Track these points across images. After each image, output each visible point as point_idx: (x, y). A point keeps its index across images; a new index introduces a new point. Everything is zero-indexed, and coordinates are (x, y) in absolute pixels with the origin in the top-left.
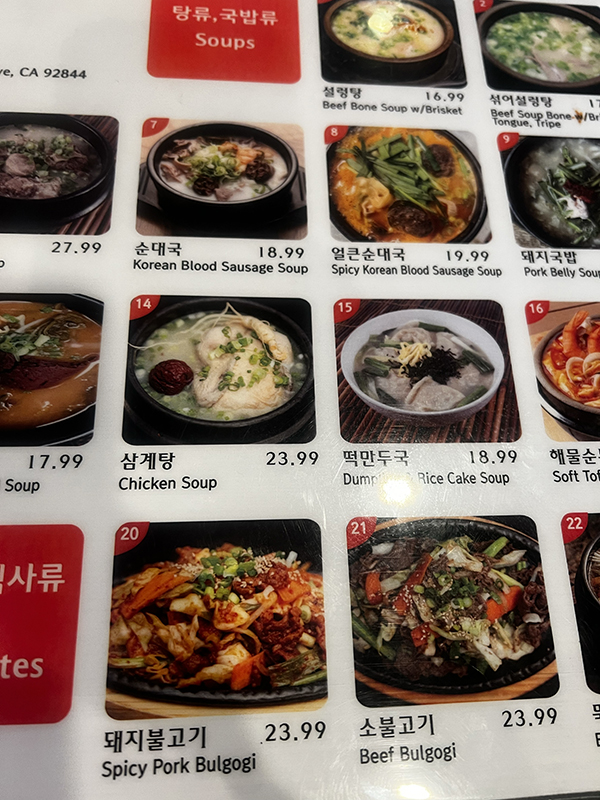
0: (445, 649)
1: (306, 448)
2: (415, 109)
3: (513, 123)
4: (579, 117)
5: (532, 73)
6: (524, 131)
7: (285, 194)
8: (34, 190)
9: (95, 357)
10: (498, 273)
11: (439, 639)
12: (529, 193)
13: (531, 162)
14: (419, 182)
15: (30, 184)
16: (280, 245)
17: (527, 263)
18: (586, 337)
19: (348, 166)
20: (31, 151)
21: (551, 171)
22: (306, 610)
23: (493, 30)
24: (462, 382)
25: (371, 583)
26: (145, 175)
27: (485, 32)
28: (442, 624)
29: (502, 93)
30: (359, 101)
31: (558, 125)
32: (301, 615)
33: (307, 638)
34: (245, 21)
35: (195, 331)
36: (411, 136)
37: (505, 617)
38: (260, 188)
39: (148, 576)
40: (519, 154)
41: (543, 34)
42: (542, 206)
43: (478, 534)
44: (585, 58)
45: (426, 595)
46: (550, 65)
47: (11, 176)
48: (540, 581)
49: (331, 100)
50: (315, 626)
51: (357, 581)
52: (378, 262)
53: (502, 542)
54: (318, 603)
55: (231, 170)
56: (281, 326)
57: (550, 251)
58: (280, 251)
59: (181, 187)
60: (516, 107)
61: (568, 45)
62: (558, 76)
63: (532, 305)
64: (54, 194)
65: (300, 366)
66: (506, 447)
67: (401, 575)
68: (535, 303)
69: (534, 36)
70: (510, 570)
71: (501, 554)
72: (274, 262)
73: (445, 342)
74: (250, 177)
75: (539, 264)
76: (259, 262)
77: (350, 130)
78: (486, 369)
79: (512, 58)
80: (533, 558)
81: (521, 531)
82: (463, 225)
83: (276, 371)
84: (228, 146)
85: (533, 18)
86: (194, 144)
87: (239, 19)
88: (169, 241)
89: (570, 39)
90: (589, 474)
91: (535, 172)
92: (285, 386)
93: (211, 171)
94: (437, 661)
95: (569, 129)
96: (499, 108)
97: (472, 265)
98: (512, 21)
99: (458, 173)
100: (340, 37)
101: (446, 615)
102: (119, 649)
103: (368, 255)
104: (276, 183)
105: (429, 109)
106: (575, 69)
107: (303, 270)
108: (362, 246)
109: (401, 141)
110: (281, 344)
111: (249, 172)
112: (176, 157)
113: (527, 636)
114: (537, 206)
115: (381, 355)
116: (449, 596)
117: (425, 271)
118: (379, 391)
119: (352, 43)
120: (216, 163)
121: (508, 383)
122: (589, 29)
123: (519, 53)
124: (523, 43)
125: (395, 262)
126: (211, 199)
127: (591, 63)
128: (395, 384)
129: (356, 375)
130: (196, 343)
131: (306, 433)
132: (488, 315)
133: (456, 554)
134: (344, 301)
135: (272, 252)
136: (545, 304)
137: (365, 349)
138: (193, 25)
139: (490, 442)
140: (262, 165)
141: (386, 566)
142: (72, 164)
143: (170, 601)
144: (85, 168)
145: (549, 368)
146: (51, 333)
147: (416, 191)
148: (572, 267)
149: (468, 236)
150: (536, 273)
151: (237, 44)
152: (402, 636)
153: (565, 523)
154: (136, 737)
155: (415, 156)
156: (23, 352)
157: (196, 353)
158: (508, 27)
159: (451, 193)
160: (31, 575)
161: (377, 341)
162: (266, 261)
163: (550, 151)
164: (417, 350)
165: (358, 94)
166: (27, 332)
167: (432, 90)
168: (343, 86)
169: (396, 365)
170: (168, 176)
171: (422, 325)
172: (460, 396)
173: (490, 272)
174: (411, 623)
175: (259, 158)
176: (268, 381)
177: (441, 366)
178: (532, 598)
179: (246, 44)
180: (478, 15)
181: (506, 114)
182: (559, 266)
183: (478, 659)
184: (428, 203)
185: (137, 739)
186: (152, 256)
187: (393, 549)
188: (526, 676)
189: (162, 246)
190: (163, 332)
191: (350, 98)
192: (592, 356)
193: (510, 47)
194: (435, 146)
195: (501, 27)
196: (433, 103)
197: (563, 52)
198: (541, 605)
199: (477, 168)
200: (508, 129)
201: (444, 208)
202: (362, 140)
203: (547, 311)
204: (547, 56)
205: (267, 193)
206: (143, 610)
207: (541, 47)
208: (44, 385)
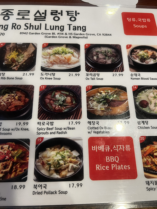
8: (106, 62)
9: (127, 100)
15: (105, 61)
20: (103, 53)
26: (129, 57)
34: (143, 21)
35: (147, 93)
38: (155, 61)
39: (148, 148)
47: (101, 59)
55: (148, 57)
59: (137, 61)
64: (110, 63)
74: (152, 58)
84: (146, 51)
86: (138, 51)
88: (137, 73)
93: (143, 57)
102: (145, 163)
111: (151, 57)
112: (135, 54)
120: (144, 55)
126: (144, 63)
130: (148, 96)
138: (132, 23)
140: (154, 55)
142: (113, 56)
143: (153, 153)
144: (116, 56)
146: (116, 94)
151: (143, 27)
154: (152, 182)
156: (111, 98)
157: (148, 98)
160: (123, 147)
166: (111, 94)
170: (134, 58)
175: (153, 53)
179: (145, 27)
185: (152, 183)
186: (134, 77)
189: (136, 74)
190: (140, 94)
206: (148, 155)
208: (118, 106)
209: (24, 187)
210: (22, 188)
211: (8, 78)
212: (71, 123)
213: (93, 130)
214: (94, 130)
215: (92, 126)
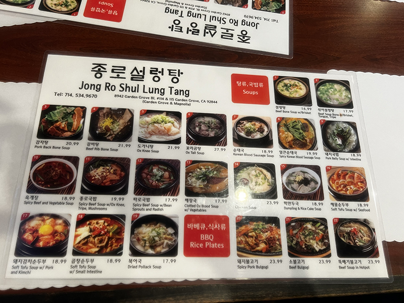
0: (307, 246)
1: (275, 200)
2: (299, 113)
3: (324, 117)
4: (341, 115)
5: (329, 102)
6: (327, 119)
7: (267, 136)
8: (209, 134)
9: (227, 177)
10: (319, 158)
11: (306, 244)
12: (327, 137)
13: (328, 128)
14: (300, 133)
15: (207, 133)
16: (267, 150)
17: (326, 156)
18: (340, 175)
19: (283, 129)
20: (206, 124)
21: (333, 131)
22: (277, 236)
23: (319, 88)
24: (311, 186)
25: (291, 231)
26: (234, 130)
27: (317, 89)
28: (306, 241)
29: (321, 108)
30: (285, 110)
31: (335, 117)
32: (276, 237)
33: (277, 242)
35: (249, 171)
36: (298, 120)
37: (320, 240)
38: (261, 135)
39: (243, 228)
40: (325, 125)
41: (332, 90)
42: (330, 140)
43: (314, 222)
44: (343, 97)
45: (303, 234)
46: (334, 99)
47: (203, 130)
48: (328, 233)
49: (278, 110)
50: (279, 240)
51: (288, 231)
52: (291, 155)
53: (319, 224)
54: (280, 235)
55: (254, 130)
56: (268, 170)
57: (332, 153)
58: (267, 151)
59: (243, 134)
60: (325, 112)
61: (339, 93)
62: (336, 103)
64: (213, 136)
65: (273, 181)
66: (321, 202)
67: (297, 230)
68: (328, 166)
69: (330, 90)
70: (321, 230)
71: (319, 226)
72: (266, 154)
73: (307, 176)
74: (259, 131)
75: (330, 156)
76: (262, 154)
77: (283, 118)
78: (316, 183)
79: (324, 97)
80: (326, 227)
81: (323, 221)
82: (311, 145)
83: (268, 182)
84: (253, 123)
85: (330, 85)
86: (245, 122)
87: (254, 85)
88: (241, 148)
89: (339, 91)
90: (339, 209)
91: (329, 131)
92: (270, 185)
93: (249, 130)
94: (305, 249)
95: (338, 119)
96: (320, 112)
97: (313, 156)
98: (324, 86)
99: (310, 131)
100: (279, 91)
101: (307, 239)
102: (239, 243)
103: (288, 153)
104: (265, 133)
105: (303, 113)
106: (341, 101)
107: (273, 156)
108: (287, 150)
109: (296, 121)
110: (268, 175)
112: (241, 126)
113: (325, 244)
114: (329, 140)
115: (292, 179)
116: (308, 235)
117: (302, 157)
118: (292, 187)
119: (282, 93)
120: (251, 128)
121: (321, 186)
122: (345, 88)
123: (326, 96)
124: (327, 93)
125: (295, 155)
126: (250, 137)
127: (345, 99)
128: (295, 186)
129: (286, 183)
130: (249, 174)
131: (275, 197)
132: (317, 169)
133: (309, 226)
134: (283, 165)
135: (265, 151)
136: (331, 167)
137: (288, 177)
138: (242, 88)
139: (317, 200)
140: (262, 128)
141: (294, 228)
142: (217, 127)
143: (248, 233)
144: (220, 128)
145: (331, 183)
146: (217, 171)
147: (300, 136)
148: (338, 157)
149: (312, 149)
150: (328, 159)
151: (253, 93)
152: (297, 243)
153: (333, 220)
154: (244, 261)
155: (299, 126)
156: (211, 175)
157: (250, 177)
158: (323, 88)
159: (308, 137)
160: (219, 226)
161: (291, 175)
162: (264, 154)
163: (333, 125)
164: (300, 178)
165: (284, 108)
166: (211, 170)
167: (303, 107)
168: (281, 105)
169: (295, 181)
170: (239, 131)
171: (301, 171)
172: (310, 189)
173: (317, 158)
174: (299, 240)
175: (261, 126)
176: (266, 184)
177: (306, 182)
178: (325, 237)
179: (256, 93)
180: (315, 84)
181: (322, 114)
182: (334, 157)
183: (314, 249)
184: (302, 139)
186: (237, 152)
187: (296, 224)
188: (324, 253)
189: (239, 150)
190: (241, 171)
191: (283, 109)
192: (341, 180)
193: (323, 94)
194: (304, 123)
195: (321, 88)
196: (304, 111)
197: (337, 96)
198: (328, 238)
199: (314, 130)
200: (323, 118)
201: (306, 140)
202: (286, 121)
203: (331, 169)
204: (333, 97)
205: (263, 136)
206: (243, 235)
207: (332, 94)
208: (217, 183)
209: (119, 261)
210: (118, 262)
211: (102, 149)
212: (168, 200)
213: (189, 208)
214: (191, 208)
215: (189, 203)
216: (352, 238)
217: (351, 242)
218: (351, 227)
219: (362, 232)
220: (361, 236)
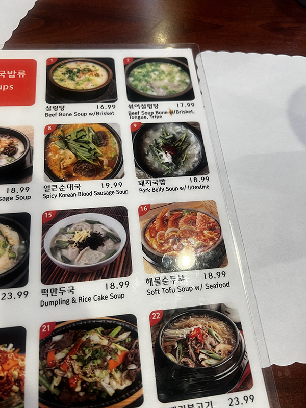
0: (86, 387)
1: (22, 289)
2: (91, 114)
3: (139, 118)
4: (171, 112)
5: (150, 93)
6: (144, 121)
7: (22, 161)
10: (126, 192)
11: (83, 382)
12: (144, 152)
13: (146, 136)
14: (90, 150)
16: (17, 186)
17: (141, 187)
18: (167, 220)
19: (56, 144)
21: (155, 140)
22: (16, 373)
23: (132, 72)
24: (104, 248)
25: (50, 356)
27: (128, 73)
28: (85, 374)
29: (134, 103)
30: (63, 112)
31: (161, 117)
32: (13, 376)
33: (15, 388)
34: (10, 76)
36: (88, 128)
37: (118, 367)
38: (10, 159)
40: (140, 133)
41: (156, 73)
42: (150, 158)
43: (107, 326)
44: (176, 83)
45: (78, 360)
46: (159, 88)
48: (137, 347)
49: (49, 112)
50: (20, 381)
51: (43, 355)
52: (67, 191)
53: (119, 329)
54: (22, 369)
56: (14, 227)
57: (152, 179)
58: (17, 189)
60: (141, 110)
61: (169, 77)
62: (162, 93)
63: (142, 207)
65: (22, 247)
66: (124, 279)
67: (66, 351)
68: (143, 206)
69: (152, 74)
70: (121, 343)
71: (118, 334)
72: (13, 195)
73: (98, 229)
74: (5, 154)
75: (147, 186)
76: (6, 196)
77: (57, 127)
78: (117, 240)
79: (140, 86)
80: (134, 335)
81: (129, 322)
82: (111, 170)
83: (10, 251)
85: (152, 65)
87: (7, 76)
89: (170, 74)
90: (165, 290)
91: (148, 141)
92: (14, 258)
94: (81, 394)
95: (166, 119)
96: (132, 111)
97: (114, 189)
98: (142, 68)
99: (110, 145)
100: (56, 81)
101: (88, 369)
103: (62, 188)
104: (18, 156)
105: (98, 114)
106: (171, 89)
107: (28, 198)
108: (59, 184)
109: (82, 130)
110: (13, 236)
111: (5, 151)
113: (129, 377)
114: (147, 158)
115: (65, 238)
116: (90, 359)
117: (90, 194)
118: (63, 257)
119: (62, 84)
121: (127, 247)
122: (179, 68)
123: (144, 83)
124: (146, 78)
125: (76, 191)
127: (179, 85)
128: (70, 252)
129: (51, 249)
131: (23, 281)
132: (120, 214)
133: (95, 337)
134: (48, 212)
135: (13, 190)
136: (148, 206)
137: (57, 235)
139: (116, 277)
140: (12, 147)
141: (58, 347)
145: (148, 237)
147: (88, 155)
148: (162, 187)
149: (112, 176)
150: (145, 191)
151: (4, 88)
152: (65, 383)
153: (151, 316)
155: (89, 137)
158: (140, 70)
159: (105, 154)
161: (64, 231)
162: (10, 195)
163: (156, 130)
164: (82, 234)
165: (63, 108)
167: (100, 104)
168: (56, 105)
169: (71, 243)
171: (87, 221)
172: (103, 255)
173: (122, 192)
174: (69, 375)
175: (11, 144)
176: (6, 255)
177: (94, 241)
178: (133, 356)
179: (9, 87)
180: (125, 66)
181: (136, 113)
182: (156, 187)
183: (103, 391)
184: (94, 160)
187: (63, 337)
188: (127, 397)
191: (59, 110)
192: (169, 230)
193: (140, 80)
194: (99, 131)
195: (136, 71)
196: (100, 110)
197: (166, 81)
198: (136, 359)
199: (119, 141)
200: (136, 121)
201: (102, 162)
202: (63, 131)
203: (149, 209)
204: (158, 83)
205: (13, 161)
207: (155, 79)
216: (191, 351)
217: (189, 361)
218: (188, 326)
219: (214, 333)
220: (211, 344)
